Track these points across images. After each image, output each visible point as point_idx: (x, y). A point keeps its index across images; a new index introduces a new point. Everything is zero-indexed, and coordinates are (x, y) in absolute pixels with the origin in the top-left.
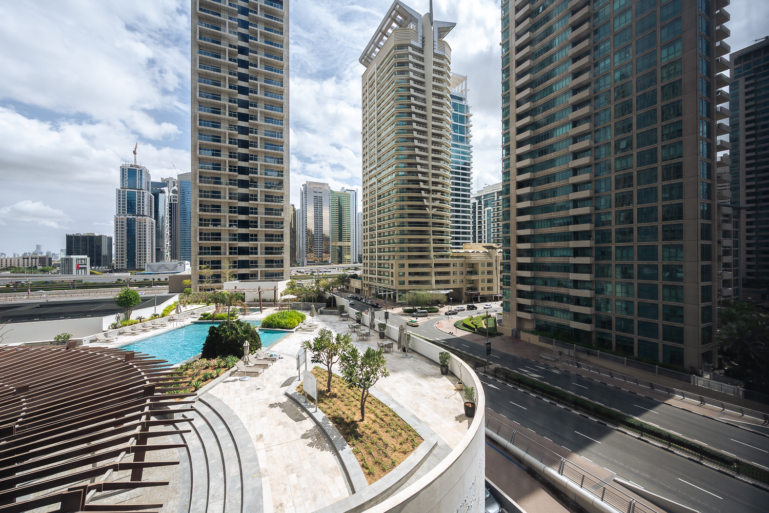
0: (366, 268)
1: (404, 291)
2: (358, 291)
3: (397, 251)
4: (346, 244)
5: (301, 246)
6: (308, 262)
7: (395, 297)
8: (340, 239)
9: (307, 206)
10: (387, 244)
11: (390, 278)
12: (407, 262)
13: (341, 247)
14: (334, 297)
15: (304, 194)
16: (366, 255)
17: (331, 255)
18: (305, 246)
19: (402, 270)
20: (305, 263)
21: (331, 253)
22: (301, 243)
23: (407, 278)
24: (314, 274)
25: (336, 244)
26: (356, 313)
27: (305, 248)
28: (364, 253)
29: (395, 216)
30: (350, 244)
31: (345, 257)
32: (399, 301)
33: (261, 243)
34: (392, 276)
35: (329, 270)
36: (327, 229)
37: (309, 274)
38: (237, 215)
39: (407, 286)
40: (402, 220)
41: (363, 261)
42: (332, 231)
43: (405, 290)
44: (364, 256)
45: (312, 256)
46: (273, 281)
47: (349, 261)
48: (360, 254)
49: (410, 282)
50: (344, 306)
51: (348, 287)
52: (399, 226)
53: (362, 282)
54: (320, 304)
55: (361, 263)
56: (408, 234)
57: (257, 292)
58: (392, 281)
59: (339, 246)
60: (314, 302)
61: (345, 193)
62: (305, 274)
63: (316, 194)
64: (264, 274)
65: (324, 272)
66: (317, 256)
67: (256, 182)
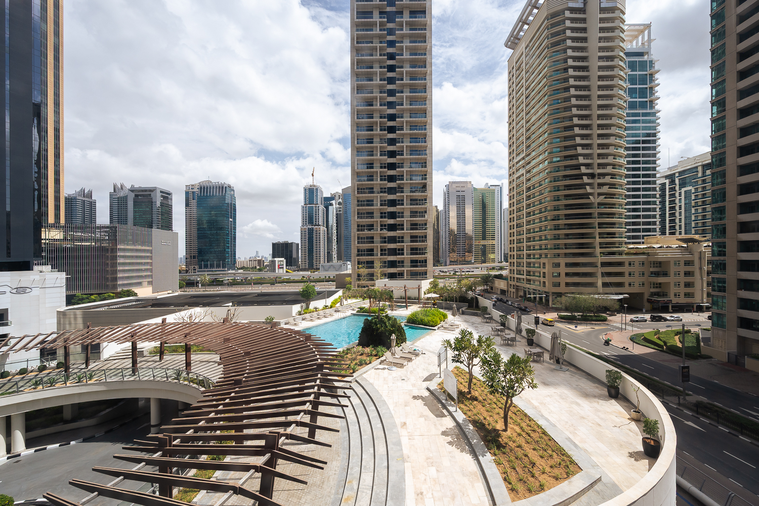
0: (512, 268)
1: (560, 295)
2: (503, 292)
3: (551, 249)
4: (490, 242)
6: (451, 262)
7: (547, 301)
8: (484, 238)
9: (450, 206)
10: (538, 241)
11: (542, 279)
12: (563, 261)
13: (485, 246)
14: (476, 298)
15: (446, 195)
16: (512, 253)
17: (474, 254)
18: (447, 246)
19: (557, 270)
20: (448, 262)
21: (474, 252)
22: (444, 243)
23: (564, 280)
24: (457, 273)
25: (479, 242)
26: (500, 316)
27: (447, 248)
28: (511, 251)
29: (549, 208)
30: (494, 242)
31: (489, 256)
32: (553, 306)
33: (407, 244)
34: (544, 277)
35: (472, 270)
36: (469, 228)
37: (452, 274)
38: (386, 219)
39: (562, 289)
40: (556, 213)
41: (509, 260)
42: (475, 230)
43: (561, 293)
44: (511, 255)
45: (454, 256)
46: (417, 280)
47: (493, 260)
48: (506, 252)
49: (567, 284)
50: (487, 307)
51: (492, 288)
52: (553, 220)
53: (508, 283)
54: (462, 304)
55: (507, 262)
56: (564, 229)
57: (403, 290)
58: (544, 283)
59: (483, 245)
60: (456, 301)
61: (489, 189)
62: (448, 274)
63: (458, 194)
64: (409, 273)
65: (467, 272)
66: (460, 256)
67: (403, 188)
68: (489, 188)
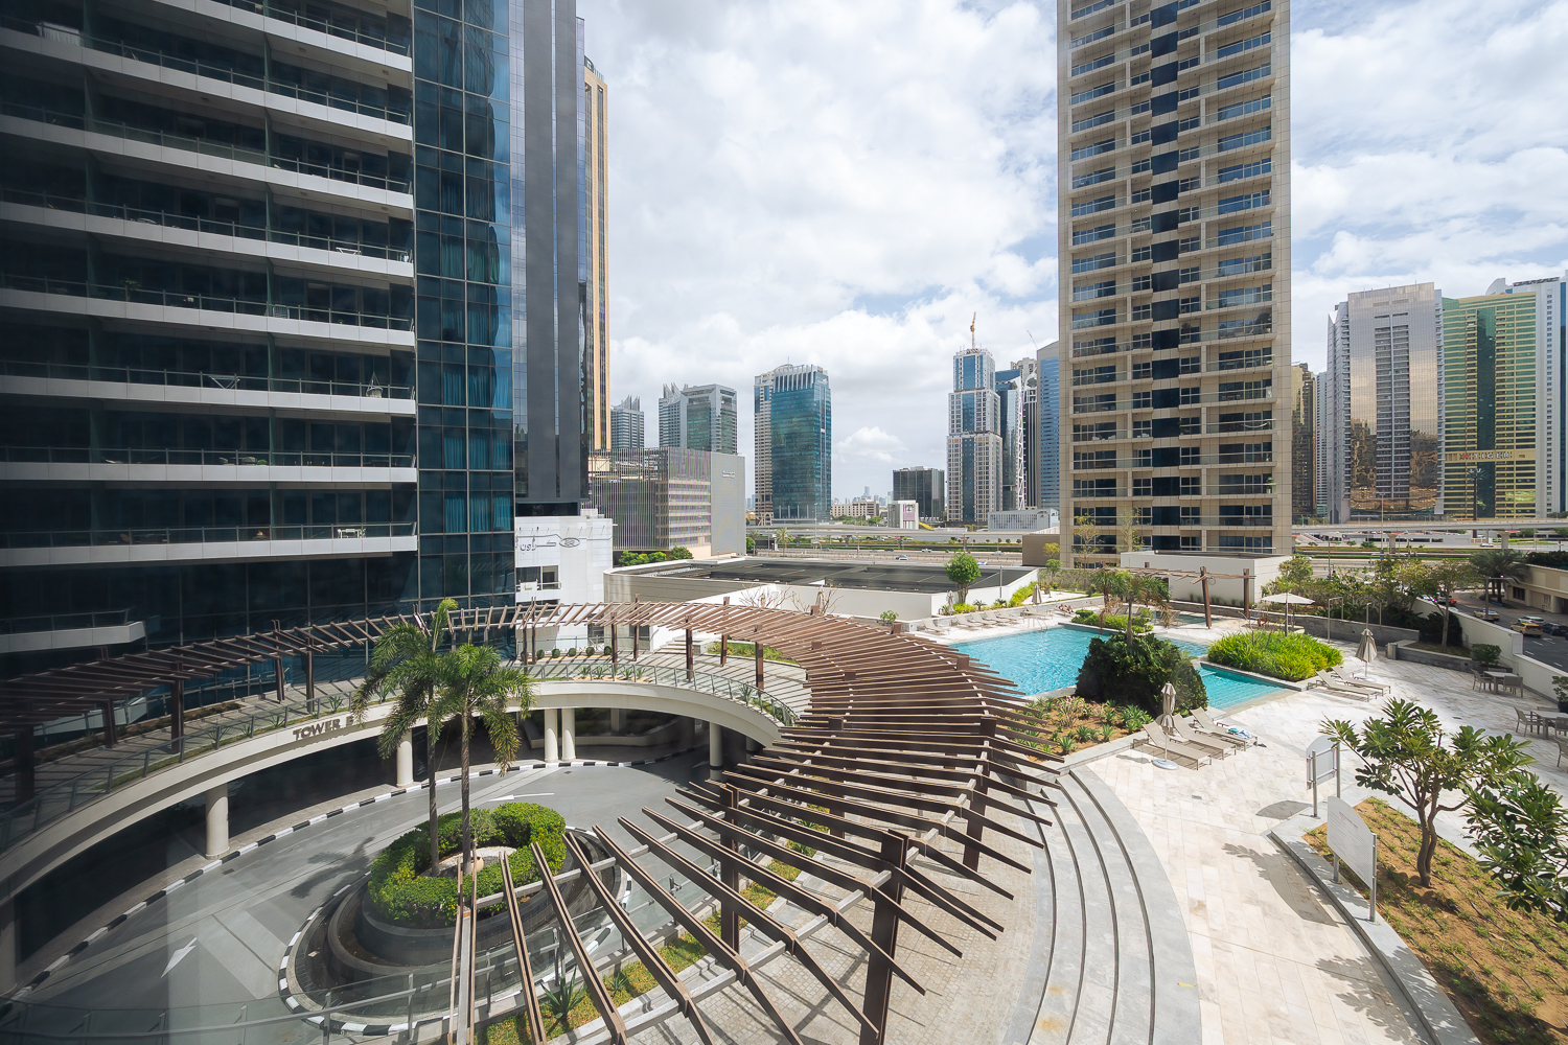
4: (1515, 455)
5: (1330, 469)
6: (1353, 511)
8: (1486, 439)
9: (1352, 360)
13: (1489, 467)
14: (1453, 616)
15: (1339, 331)
17: (1442, 491)
18: (1342, 469)
20: (1344, 513)
21: (1443, 486)
22: (1330, 461)
24: (1377, 545)
25: (1466, 456)
26: (1558, 679)
27: (1342, 476)
30: (1529, 454)
31: (1509, 495)
33: (1209, 466)
35: (1437, 536)
36: (1426, 414)
37: (1358, 545)
38: (1151, 409)
42: (1448, 422)
45: (1367, 496)
46: (1240, 556)
47: (1528, 510)
50: (1497, 649)
51: (1519, 593)
54: (1396, 630)
57: (1197, 579)
59: (1480, 466)
60: (1374, 620)
61: (1508, 296)
62: (1343, 545)
63: (1383, 323)
64: (1216, 539)
65: (1415, 540)
66: (1389, 495)
67: (1197, 329)
68: (1509, 291)
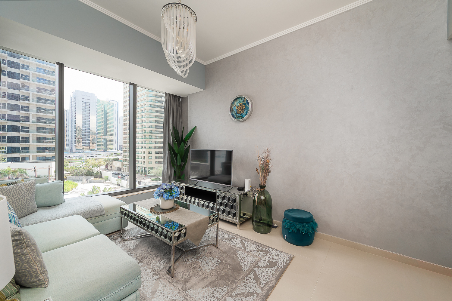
0: (125, 154)
1: (152, 168)
2: (119, 169)
3: (148, 143)
4: (110, 137)
5: (70, 137)
6: (77, 149)
7: (146, 172)
8: (105, 133)
10: (140, 138)
11: (143, 160)
12: (154, 150)
13: (106, 140)
14: (101, 172)
15: (73, 99)
16: (125, 145)
17: (97, 145)
18: (74, 138)
19: (151, 155)
20: (74, 151)
21: (97, 143)
22: (70, 135)
23: (154, 160)
24: (82, 158)
25: (101, 137)
26: (117, 180)
27: (73, 140)
28: (124, 144)
29: (147, 116)
30: (113, 137)
31: (109, 146)
32: (149, 174)
34: (144, 159)
35: (96, 155)
36: (93, 126)
37: (78, 159)
39: (153, 165)
40: (151, 124)
41: (123, 149)
42: (98, 129)
43: (153, 167)
44: (124, 146)
45: (80, 146)
46: (46, 162)
47: (112, 149)
48: (121, 144)
49: (156, 163)
50: (108, 177)
51: (111, 167)
52: (149, 128)
53: (122, 163)
54: (89, 177)
55: (122, 150)
56: (155, 133)
57: (32, 170)
58: (144, 162)
59: (104, 139)
60: (84, 175)
61: (109, 102)
62: (74, 158)
63: (84, 100)
65: (91, 157)
66: (85, 145)
67: (28, 87)
68: (109, 101)
